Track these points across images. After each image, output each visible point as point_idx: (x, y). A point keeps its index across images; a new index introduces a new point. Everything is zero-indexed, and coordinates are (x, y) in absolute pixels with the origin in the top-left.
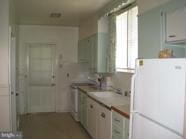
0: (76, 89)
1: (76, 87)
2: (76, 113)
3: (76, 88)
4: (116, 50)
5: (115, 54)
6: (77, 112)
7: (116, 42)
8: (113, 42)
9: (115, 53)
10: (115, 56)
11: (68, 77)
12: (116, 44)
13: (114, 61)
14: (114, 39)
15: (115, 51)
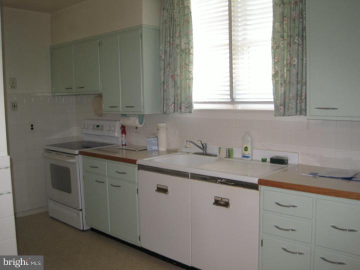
0: (76, 157)
1: (77, 152)
2: (81, 212)
3: (77, 155)
4: (192, 63)
5: (190, 72)
6: (81, 210)
7: (192, 48)
8: (183, 47)
9: (191, 70)
10: (191, 76)
11: (33, 131)
12: (191, 52)
13: (189, 87)
14: (184, 40)
15: (191, 67)
